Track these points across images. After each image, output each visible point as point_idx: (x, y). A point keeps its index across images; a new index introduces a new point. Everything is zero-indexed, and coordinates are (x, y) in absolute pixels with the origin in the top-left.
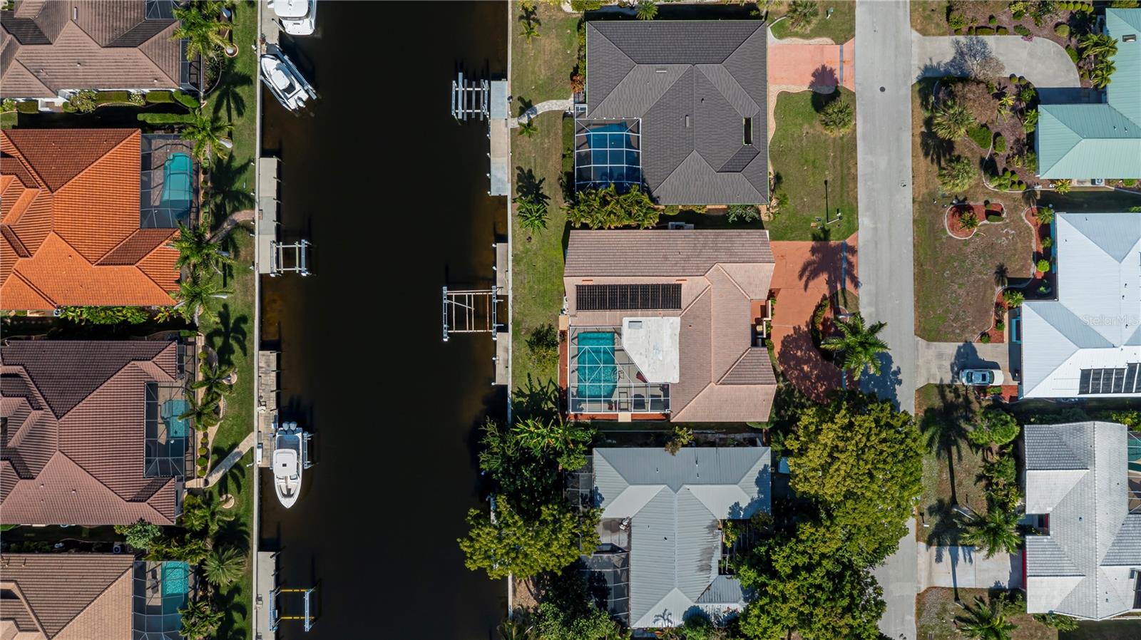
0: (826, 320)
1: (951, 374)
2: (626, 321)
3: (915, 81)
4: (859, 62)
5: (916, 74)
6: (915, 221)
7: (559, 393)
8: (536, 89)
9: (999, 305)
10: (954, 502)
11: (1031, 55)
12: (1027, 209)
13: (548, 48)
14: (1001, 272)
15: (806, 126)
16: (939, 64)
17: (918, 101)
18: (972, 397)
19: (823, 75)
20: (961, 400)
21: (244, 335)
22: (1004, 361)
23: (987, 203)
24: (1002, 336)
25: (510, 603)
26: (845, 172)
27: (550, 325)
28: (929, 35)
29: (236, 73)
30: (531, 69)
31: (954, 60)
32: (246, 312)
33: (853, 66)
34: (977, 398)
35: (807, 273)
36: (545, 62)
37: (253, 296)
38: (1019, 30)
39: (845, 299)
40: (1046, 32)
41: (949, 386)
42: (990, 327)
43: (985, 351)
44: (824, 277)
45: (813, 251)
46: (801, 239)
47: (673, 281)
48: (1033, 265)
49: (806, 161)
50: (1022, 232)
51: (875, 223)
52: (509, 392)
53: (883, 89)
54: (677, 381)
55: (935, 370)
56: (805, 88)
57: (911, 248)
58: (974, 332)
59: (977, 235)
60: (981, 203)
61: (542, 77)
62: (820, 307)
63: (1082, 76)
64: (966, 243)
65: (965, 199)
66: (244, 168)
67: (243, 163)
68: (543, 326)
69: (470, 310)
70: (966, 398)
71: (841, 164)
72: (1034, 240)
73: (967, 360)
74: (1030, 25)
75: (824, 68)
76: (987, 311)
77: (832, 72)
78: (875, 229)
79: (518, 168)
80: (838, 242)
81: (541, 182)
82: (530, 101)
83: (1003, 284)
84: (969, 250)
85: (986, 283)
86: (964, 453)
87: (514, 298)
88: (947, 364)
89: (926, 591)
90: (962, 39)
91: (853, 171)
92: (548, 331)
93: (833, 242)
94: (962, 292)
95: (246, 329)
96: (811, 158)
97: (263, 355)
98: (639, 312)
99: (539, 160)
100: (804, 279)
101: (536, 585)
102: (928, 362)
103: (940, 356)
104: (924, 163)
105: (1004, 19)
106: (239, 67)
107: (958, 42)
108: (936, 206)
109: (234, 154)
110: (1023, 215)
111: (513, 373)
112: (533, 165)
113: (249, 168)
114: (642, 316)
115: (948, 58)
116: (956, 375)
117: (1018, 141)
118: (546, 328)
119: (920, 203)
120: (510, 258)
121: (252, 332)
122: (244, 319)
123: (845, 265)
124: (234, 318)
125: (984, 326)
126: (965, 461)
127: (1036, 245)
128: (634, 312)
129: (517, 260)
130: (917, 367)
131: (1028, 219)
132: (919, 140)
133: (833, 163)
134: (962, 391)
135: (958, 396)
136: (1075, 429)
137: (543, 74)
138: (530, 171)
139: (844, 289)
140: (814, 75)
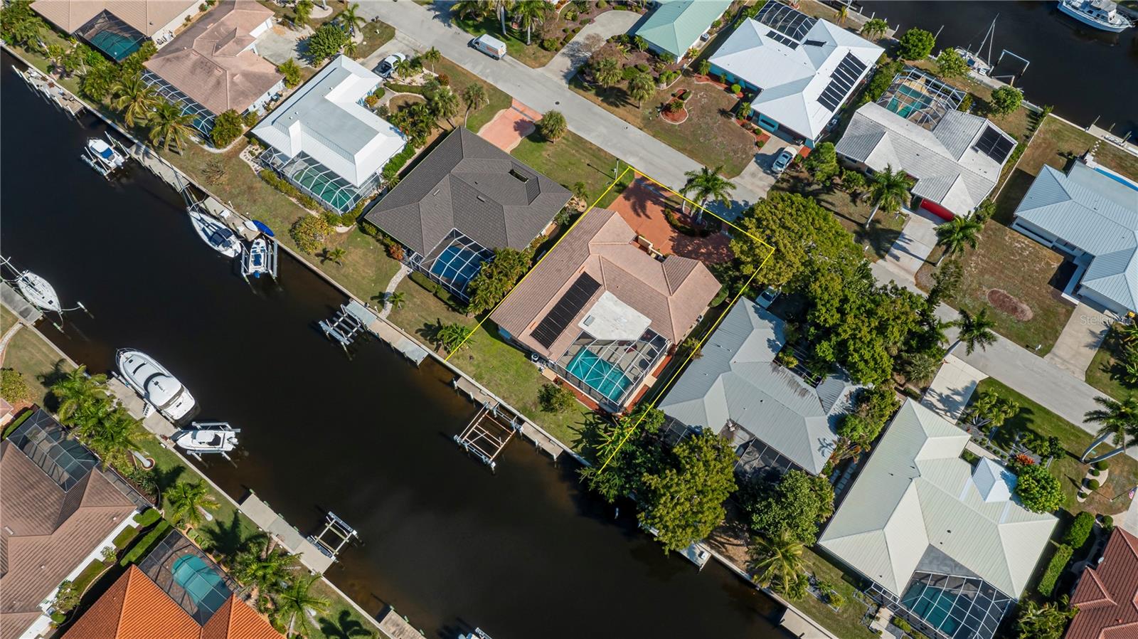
0: (679, 219)
1: (770, 176)
2: (581, 324)
3: (567, 86)
4: (529, 105)
5: (564, 83)
6: (654, 136)
7: (598, 414)
8: (375, 284)
9: (743, 125)
10: (861, 225)
11: (603, 26)
12: (694, 79)
13: (357, 258)
14: (723, 112)
15: (544, 153)
16: (568, 69)
17: (581, 91)
18: (795, 174)
19: (520, 126)
20: (791, 181)
21: (357, 623)
22: (782, 143)
23: (673, 95)
24: (765, 135)
25: (739, 570)
26: (591, 151)
27: (544, 386)
28: (546, 64)
29: (167, 473)
30: (360, 278)
31: (572, 61)
32: (341, 608)
33: (530, 108)
34: (797, 171)
35: (639, 211)
36: (364, 266)
37: (334, 592)
38: (583, 23)
39: (673, 201)
40: (596, 12)
41: (778, 182)
42: (755, 138)
43: (770, 148)
44: (649, 204)
45: (627, 198)
46: (613, 200)
47: (577, 275)
48: (732, 95)
49: (566, 166)
50: (705, 88)
51: (638, 156)
52: (570, 451)
53: (557, 103)
54: (650, 321)
55: (761, 183)
56: (520, 139)
57: (669, 148)
58: (751, 148)
59: (689, 111)
60: (671, 98)
61: (371, 275)
62: (667, 218)
63: (636, 11)
64: (690, 119)
65: (662, 104)
66: (236, 522)
67: (232, 519)
68: (540, 391)
69: (486, 435)
70: (793, 177)
71: (584, 151)
72: (717, 86)
73: (767, 163)
74: (585, 17)
75: (516, 123)
76: (743, 133)
77: (523, 121)
78: (641, 158)
79: (416, 333)
80: (633, 183)
81: (439, 323)
82: (380, 293)
83: (732, 116)
84: (695, 120)
85: (724, 123)
86: (830, 200)
87: (504, 398)
88: (762, 174)
89: (916, 279)
90: (563, 50)
91: (594, 148)
92: (546, 390)
93: (631, 185)
94: (720, 139)
95: (354, 619)
96: (566, 163)
97: (386, 623)
98: (582, 311)
99: (423, 314)
100: (642, 214)
101: (737, 537)
102: (753, 184)
103: (753, 175)
104: (621, 110)
105: (571, 26)
106: (164, 468)
107: (564, 53)
108: (653, 120)
109: (220, 520)
110: (696, 82)
111: (557, 438)
112: (423, 320)
113: (240, 518)
114: (586, 312)
115: (569, 63)
116: (773, 173)
117: (648, 60)
118: (543, 390)
119: (645, 127)
120: (473, 381)
121: (361, 616)
122: (345, 614)
123: (651, 188)
124: (337, 621)
125: (751, 141)
126: (836, 203)
127: (721, 87)
128: (579, 315)
129: (478, 378)
130: (751, 191)
131: (701, 81)
132: (605, 105)
133: (580, 154)
134: (785, 177)
135: (788, 181)
136: (854, 125)
137: (371, 273)
138: (426, 325)
139: (666, 198)
140: (516, 130)
